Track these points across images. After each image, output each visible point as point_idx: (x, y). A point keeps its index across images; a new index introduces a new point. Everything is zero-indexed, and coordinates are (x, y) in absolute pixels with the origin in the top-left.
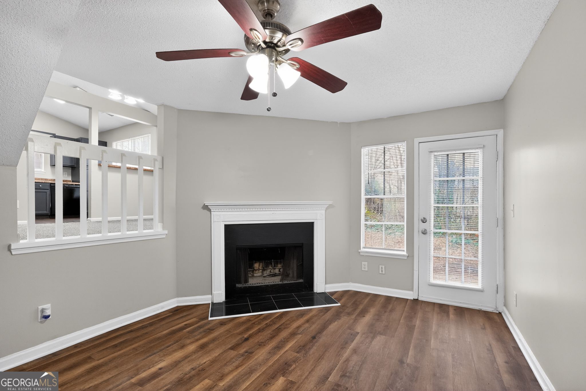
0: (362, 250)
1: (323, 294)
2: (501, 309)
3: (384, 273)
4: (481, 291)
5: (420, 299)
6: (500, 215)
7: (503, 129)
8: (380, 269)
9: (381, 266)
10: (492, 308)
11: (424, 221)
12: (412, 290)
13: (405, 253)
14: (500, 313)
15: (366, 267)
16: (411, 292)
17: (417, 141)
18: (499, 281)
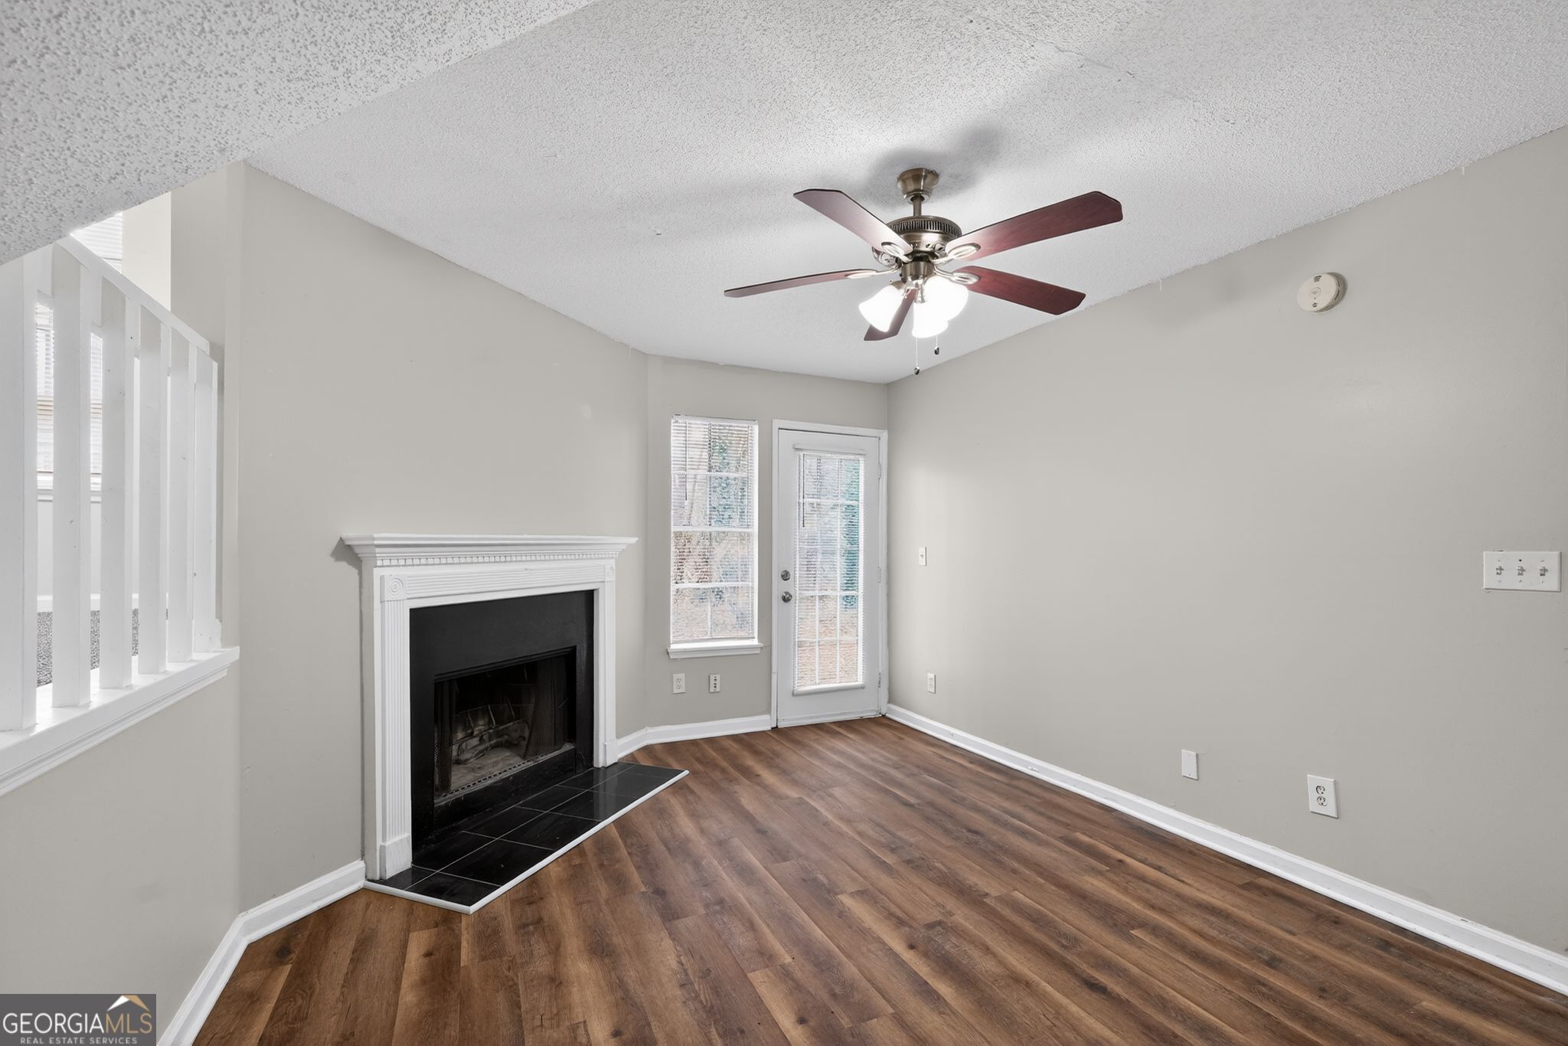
0: (673, 647)
1: (615, 766)
2: (885, 708)
3: (718, 690)
4: (862, 687)
5: (781, 725)
6: (883, 565)
7: (889, 430)
8: (712, 682)
9: (712, 678)
10: (872, 711)
11: (785, 576)
12: (768, 711)
13: (755, 642)
14: (884, 716)
15: (683, 684)
16: (766, 717)
17: (777, 423)
18: (882, 667)
